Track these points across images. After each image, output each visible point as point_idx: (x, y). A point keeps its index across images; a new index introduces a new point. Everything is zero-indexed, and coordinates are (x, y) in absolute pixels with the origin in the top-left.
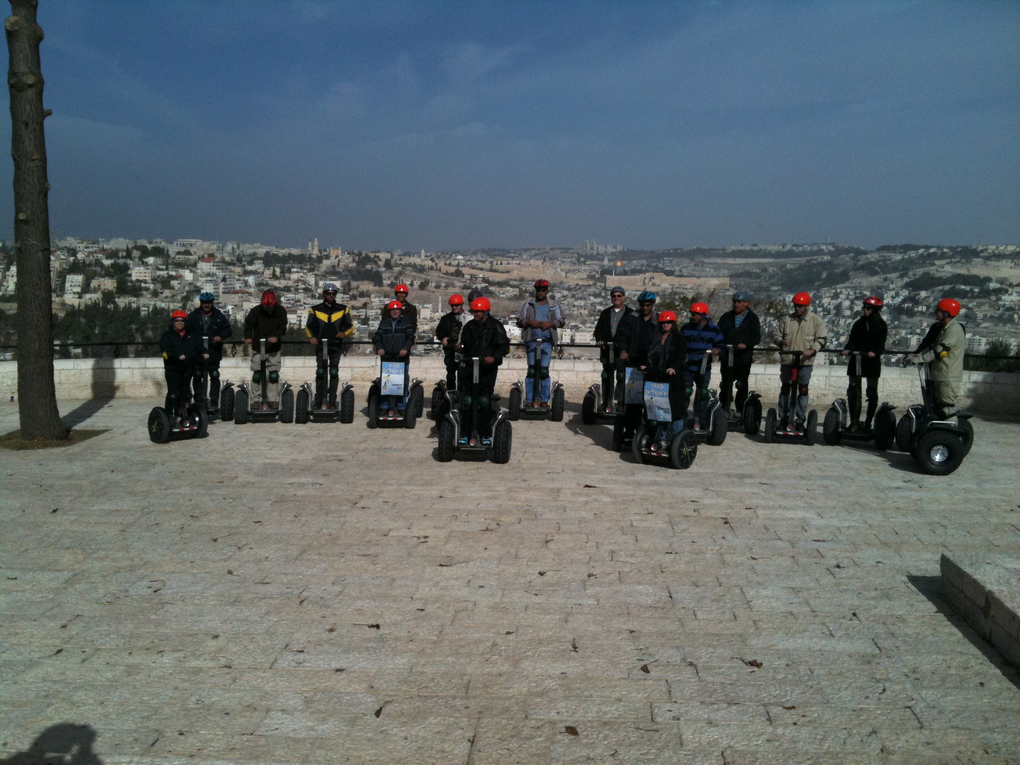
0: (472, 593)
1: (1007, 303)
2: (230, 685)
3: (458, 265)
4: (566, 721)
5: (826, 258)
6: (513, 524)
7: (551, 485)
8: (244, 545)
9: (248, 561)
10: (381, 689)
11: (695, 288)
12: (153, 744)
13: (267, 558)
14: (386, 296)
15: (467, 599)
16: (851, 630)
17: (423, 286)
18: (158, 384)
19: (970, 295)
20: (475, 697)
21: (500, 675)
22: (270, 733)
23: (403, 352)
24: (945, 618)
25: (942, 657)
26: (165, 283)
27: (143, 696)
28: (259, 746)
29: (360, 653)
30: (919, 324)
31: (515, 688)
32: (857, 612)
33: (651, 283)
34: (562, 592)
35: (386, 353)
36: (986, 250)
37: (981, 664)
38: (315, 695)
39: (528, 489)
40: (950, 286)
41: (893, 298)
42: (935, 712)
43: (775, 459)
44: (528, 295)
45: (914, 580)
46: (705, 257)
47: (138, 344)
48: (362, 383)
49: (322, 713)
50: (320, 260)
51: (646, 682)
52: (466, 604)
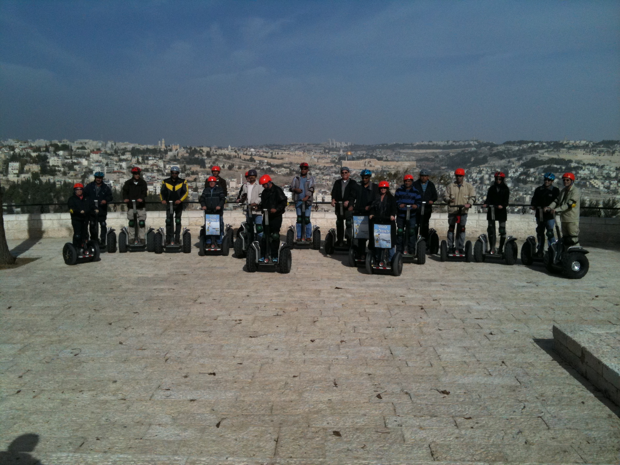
0: (270, 353)
1: (582, 175)
2: (126, 410)
3: (252, 155)
4: (333, 428)
5: (473, 149)
6: (293, 311)
7: (315, 288)
8: (128, 327)
9: (132, 336)
10: (219, 411)
11: (396, 168)
12: (81, 446)
13: (143, 334)
14: (208, 174)
15: (268, 357)
16: (502, 371)
17: (230, 168)
18: (69, 229)
19: (560, 171)
20: (276, 415)
21: (291, 401)
22: (152, 438)
23: (218, 208)
24: (558, 364)
25: (558, 387)
26: (71, 167)
27: (73, 417)
28: (146, 446)
29: (204, 390)
30: (530, 189)
31: (300, 409)
32: (505, 361)
33: (369, 165)
34: (325, 352)
35: (207, 209)
36: (568, 143)
37: (582, 390)
38: (179, 415)
39: (301, 290)
40: (548, 165)
41: (514, 173)
42: (556, 419)
43: (449, 270)
44: (295, 173)
45: (537, 341)
46: (401, 149)
47: (55, 204)
48: (196, 227)
49: (183, 425)
50: (166, 152)
51: (381, 404)
52: (267, 360)
